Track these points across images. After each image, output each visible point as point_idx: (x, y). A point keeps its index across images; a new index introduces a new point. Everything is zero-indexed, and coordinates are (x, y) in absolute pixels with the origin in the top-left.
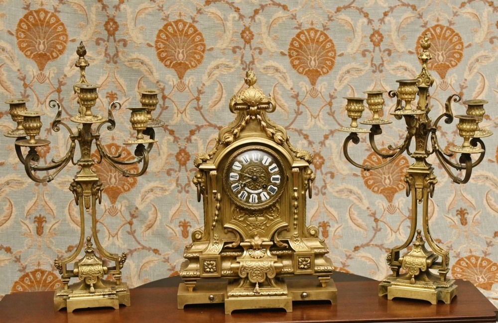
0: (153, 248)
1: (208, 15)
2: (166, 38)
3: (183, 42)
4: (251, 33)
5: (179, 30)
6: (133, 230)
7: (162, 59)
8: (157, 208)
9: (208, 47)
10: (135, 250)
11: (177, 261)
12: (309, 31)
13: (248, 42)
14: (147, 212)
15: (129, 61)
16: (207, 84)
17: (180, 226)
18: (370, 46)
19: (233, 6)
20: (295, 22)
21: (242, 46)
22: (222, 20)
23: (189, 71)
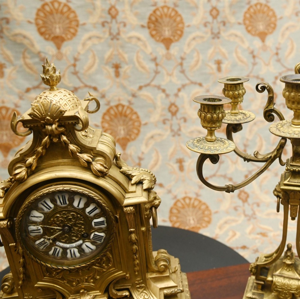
2: (44, 16)
3: (59, 19)
4: (116, 10)
5: (55, 9)
7: (42, 34)
9: (81, 23)
12: (163, 7)
13: (114, 17)
16: (82, 53)
18: (210, 19)
21: (109, 21)
23: (65, 43)
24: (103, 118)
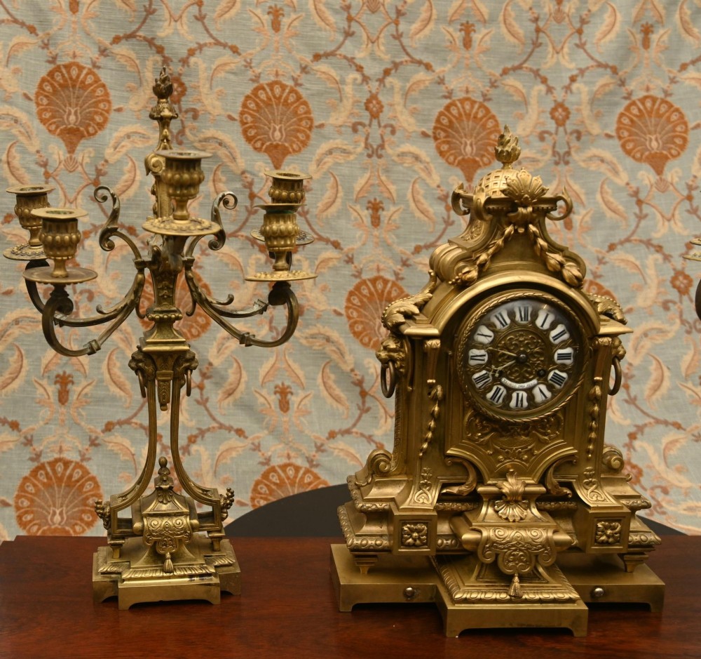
0: (235, 427)
1: (317, 76)
2: (255, 108)
3: (281, 114)
4: (379, 103)
5: (275, 97)
6: (205, 397)
7: (249, 139)
8: (241, 364)
9: (316, 123)
10: (208, 430)
11: (273, 449)
12: (462, 101)
13: (375, 116)
14: (226, 370)
15: (200, 141)
16: (315, 177)
17: (275, 393)
18: (551, 126)
19: (354, 63)
20: (443, 88)
21: (367, 122)
22: (337, 83)
23: (289, 158)
24: (349, 300)
